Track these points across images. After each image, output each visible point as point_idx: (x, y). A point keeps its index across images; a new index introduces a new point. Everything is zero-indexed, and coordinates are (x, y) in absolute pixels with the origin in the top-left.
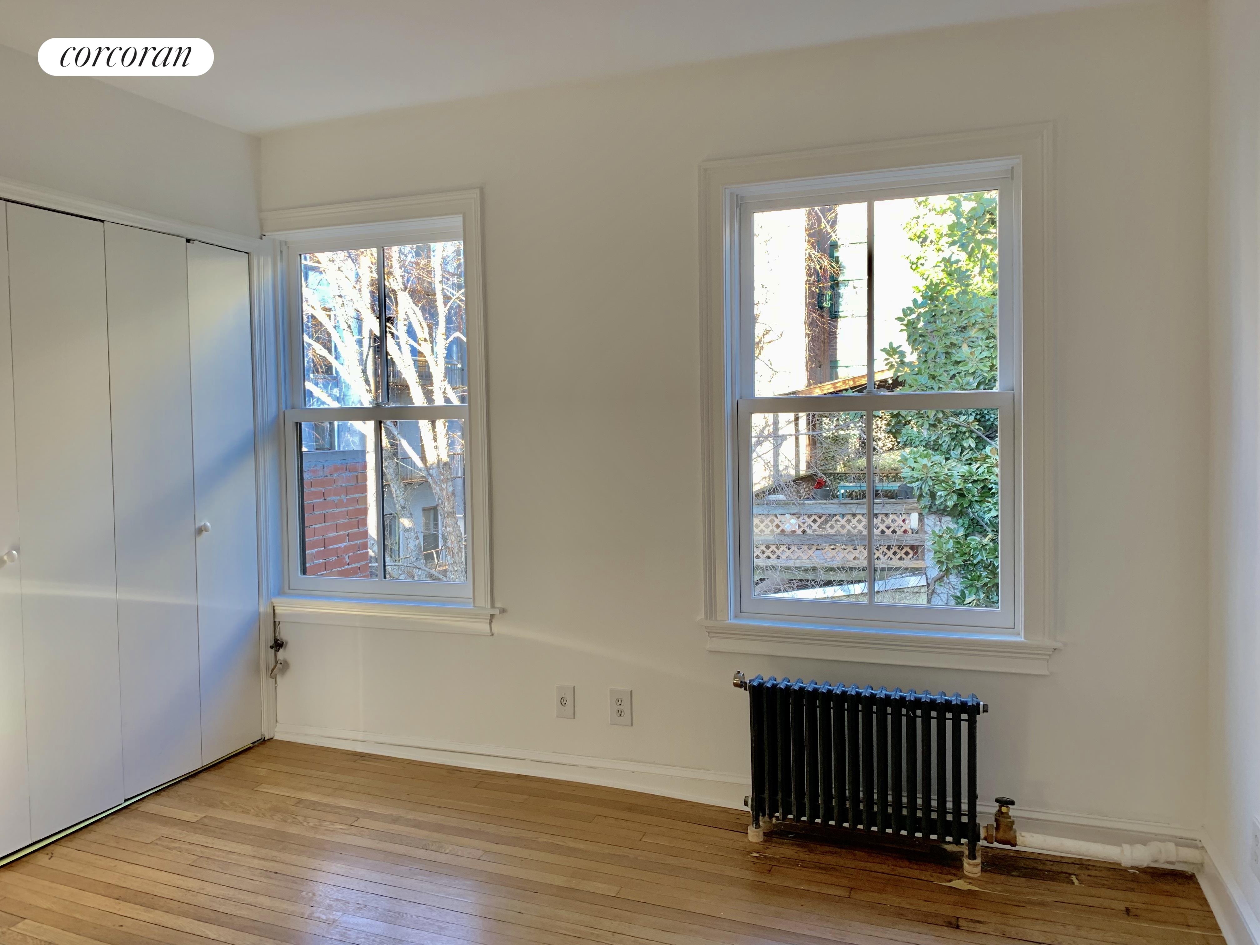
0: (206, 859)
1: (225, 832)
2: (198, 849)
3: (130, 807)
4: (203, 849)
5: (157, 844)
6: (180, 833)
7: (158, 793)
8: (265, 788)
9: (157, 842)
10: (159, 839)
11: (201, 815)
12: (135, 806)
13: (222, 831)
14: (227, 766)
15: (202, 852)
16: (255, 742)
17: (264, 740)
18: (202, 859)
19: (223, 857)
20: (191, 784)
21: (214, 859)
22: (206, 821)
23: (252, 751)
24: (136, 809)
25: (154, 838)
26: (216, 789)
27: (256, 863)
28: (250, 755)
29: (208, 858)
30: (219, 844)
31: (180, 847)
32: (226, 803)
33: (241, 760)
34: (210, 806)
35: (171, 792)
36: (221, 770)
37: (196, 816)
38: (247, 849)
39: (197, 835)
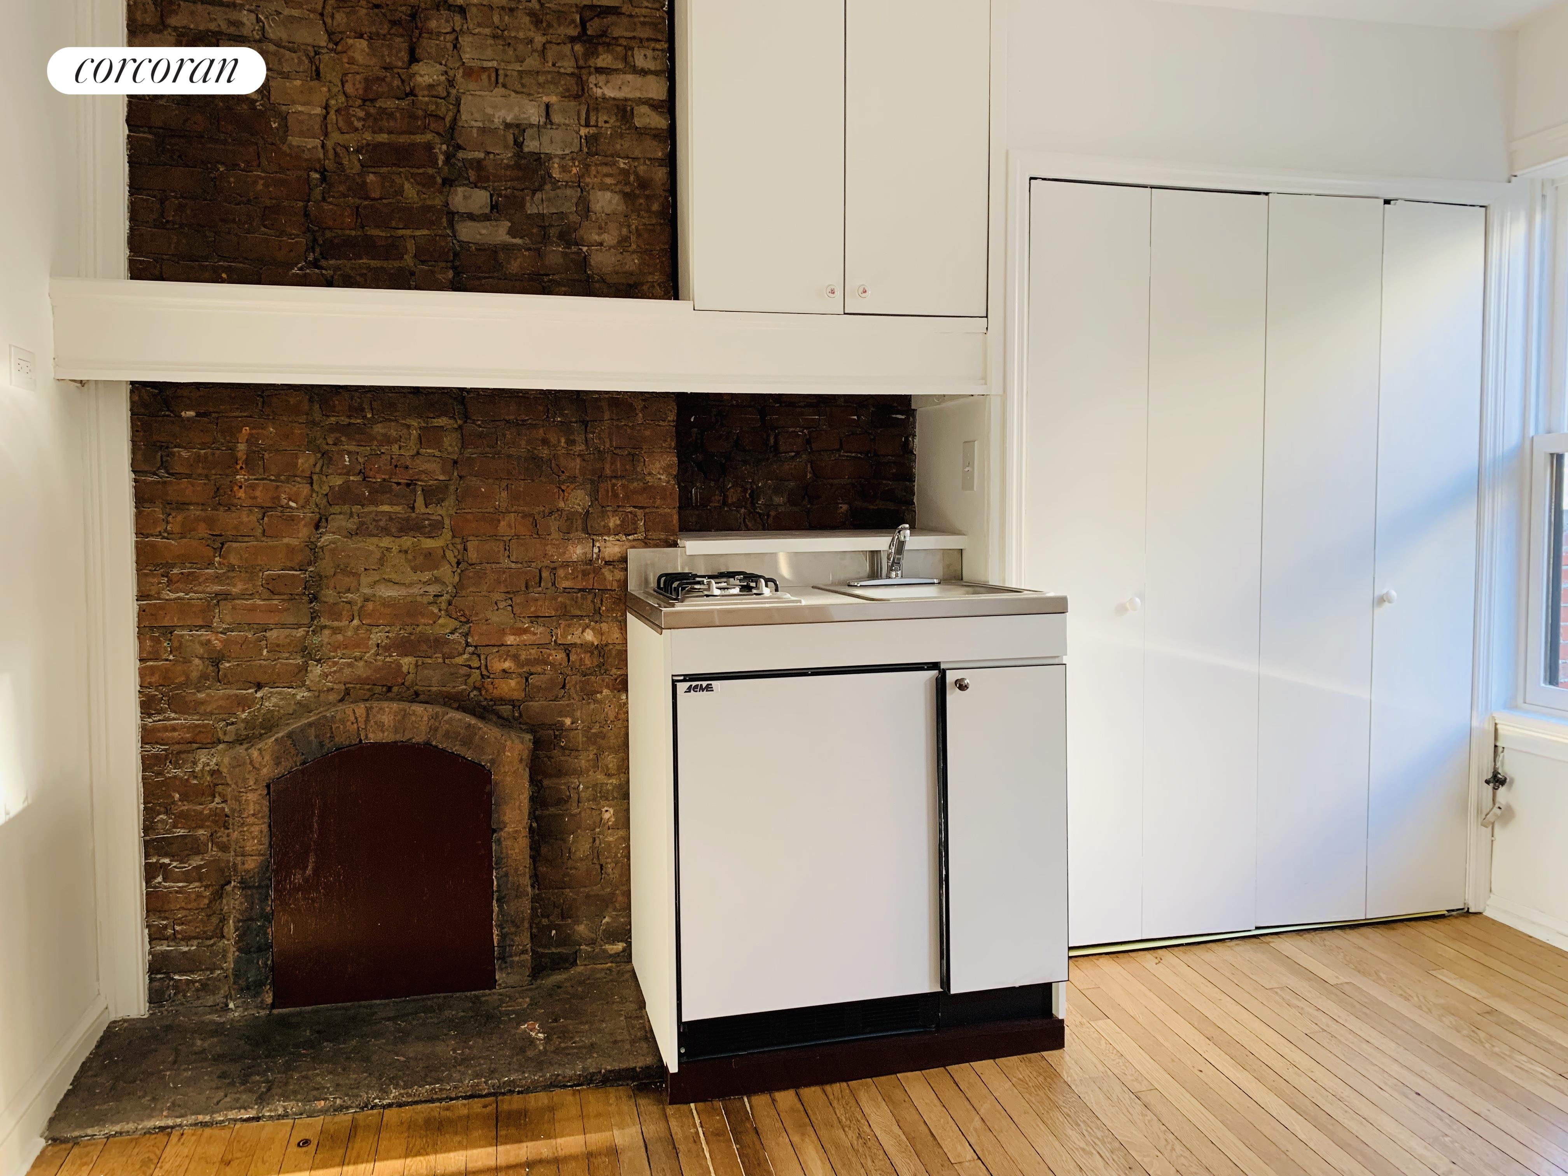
0: (1329, 1036)
1: (1368, 1012)
2: (1325, 1020)
3: (1261, 938)
4: (1330, 1022)
5: (1276, 993)
6: (1309, 991)
7: (1301, 933)
8: (1445, 976)
9: (1278, 991)
10: (1282, 988)
11: (1343, 979)
12: (1268, 939)
13: (1365, 1010)
14: (1401, 929)
15: (1328, 1026)
16: (1453, 910)
17: (1468, 911)
18: (1325, 1033)
19: (1353, 1043)
20: (1346, 936)
21: (1340, 1041)
22: (1347, 989)
23: (1445, 921)
24: (1268, 943)
25: (1276, 985)
26: (1376, 953)
27: (1395, 1069)
28: (1441, 925)
29: (1332, 1036)
30: (1353, 1023)
31: (1302, 1008)
32: (1383, 976)
33: (1424, 927)
34: (1359, 972)
35: (1317, 936)
36: (1392, 932)
37: (1337, 977)
38: (1390, 1046)
39: (1329, 1001)
